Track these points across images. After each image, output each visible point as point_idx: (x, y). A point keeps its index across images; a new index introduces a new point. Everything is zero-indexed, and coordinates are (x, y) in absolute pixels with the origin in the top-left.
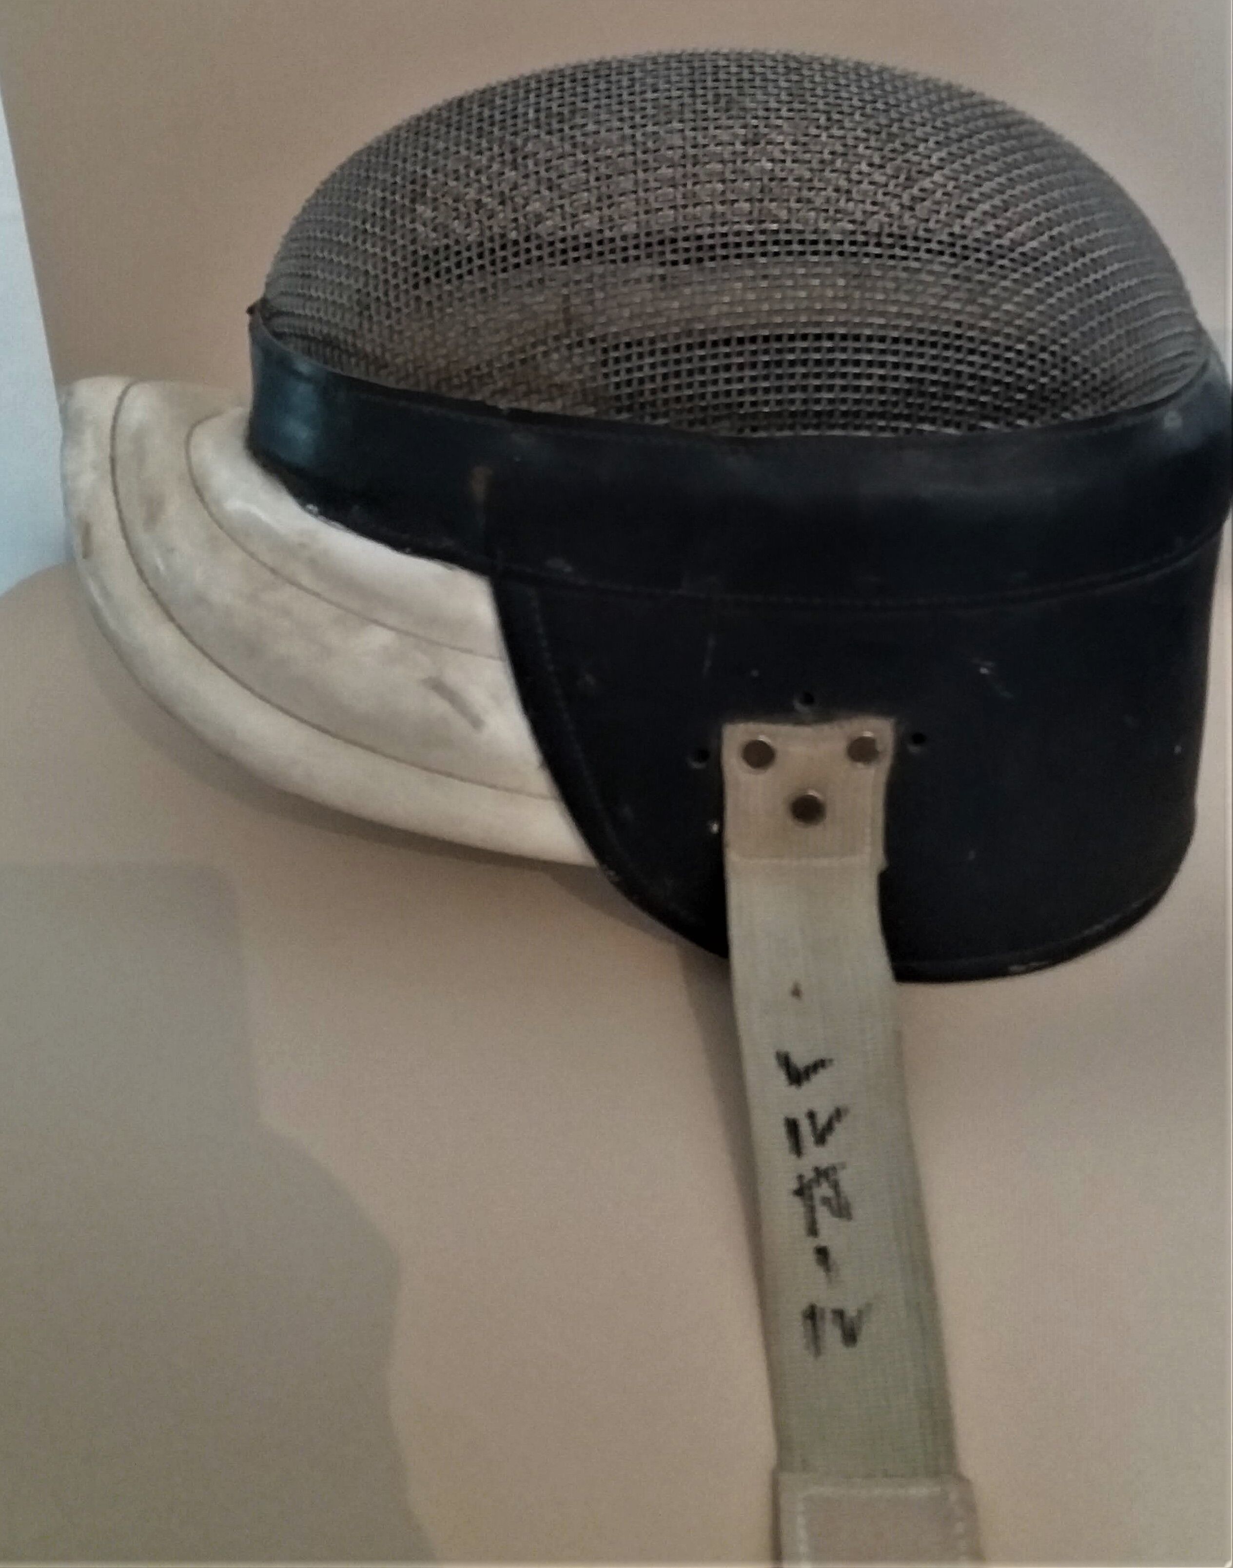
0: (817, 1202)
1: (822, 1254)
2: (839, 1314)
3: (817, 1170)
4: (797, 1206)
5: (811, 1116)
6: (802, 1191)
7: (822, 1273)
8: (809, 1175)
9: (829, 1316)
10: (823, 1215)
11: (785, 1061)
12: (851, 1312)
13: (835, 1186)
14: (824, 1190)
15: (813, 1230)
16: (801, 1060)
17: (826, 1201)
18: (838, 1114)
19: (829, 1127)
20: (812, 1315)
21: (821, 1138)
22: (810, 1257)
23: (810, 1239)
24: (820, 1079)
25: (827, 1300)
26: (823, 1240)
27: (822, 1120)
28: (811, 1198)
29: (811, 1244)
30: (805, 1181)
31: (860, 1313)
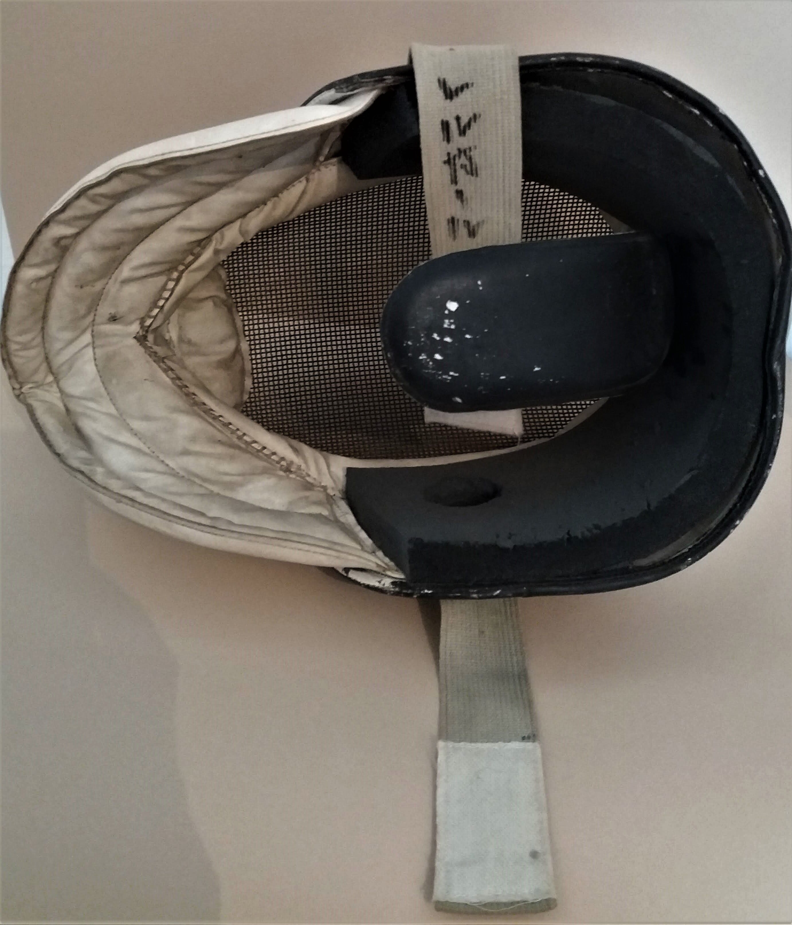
0: (458, 167)
1: (460, 194)
2: (467, 223)
3: (459, 150)
4: (446, 169)
5: (458, 119)
6: (449, 161)
7: (459, 202)
8: (455, 152)
9: (461, 223)
10: (461, 173)
11: (443, 84)
12: (474, 222)
13: (470, 159)
14: (463, 160)
15: (454, 181)
16: (452, 84)
17: (463, 166)
18: (475, 117)
19: (469, 125)
20: (452, 221)
21: (463, 132)
22: (454, 195)
23: (454, 185)
24: (465, 96)
25: (460, 214)
26: (460, 186)
27: (464, 121)
28: (455, 164)
29: (454, 188)
30: (452, 156)
31: (478, 224)
